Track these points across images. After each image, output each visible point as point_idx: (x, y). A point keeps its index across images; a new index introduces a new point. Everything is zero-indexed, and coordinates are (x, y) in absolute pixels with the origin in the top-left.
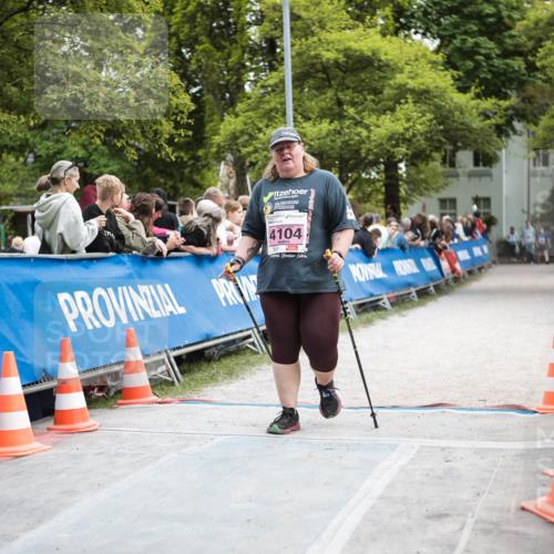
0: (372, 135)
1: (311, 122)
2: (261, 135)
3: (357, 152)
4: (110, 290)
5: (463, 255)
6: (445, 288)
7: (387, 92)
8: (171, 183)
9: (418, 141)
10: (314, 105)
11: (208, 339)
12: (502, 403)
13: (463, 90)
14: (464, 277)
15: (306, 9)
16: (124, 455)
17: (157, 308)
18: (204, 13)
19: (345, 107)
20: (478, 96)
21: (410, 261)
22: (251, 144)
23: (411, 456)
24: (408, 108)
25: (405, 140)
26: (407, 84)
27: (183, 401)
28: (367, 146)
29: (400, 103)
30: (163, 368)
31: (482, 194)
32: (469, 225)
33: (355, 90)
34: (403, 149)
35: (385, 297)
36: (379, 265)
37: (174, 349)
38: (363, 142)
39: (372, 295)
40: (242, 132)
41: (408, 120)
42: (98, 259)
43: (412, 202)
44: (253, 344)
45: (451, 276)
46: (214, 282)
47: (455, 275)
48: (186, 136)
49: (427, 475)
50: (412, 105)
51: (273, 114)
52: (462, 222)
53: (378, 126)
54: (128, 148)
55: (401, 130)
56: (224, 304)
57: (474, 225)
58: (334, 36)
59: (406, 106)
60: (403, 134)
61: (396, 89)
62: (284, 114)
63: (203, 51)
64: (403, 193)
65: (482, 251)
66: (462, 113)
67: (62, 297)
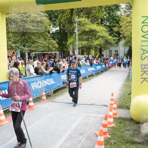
0: (94, 44)
1: (84, 41)
4: (41, 81)
5: (111, 63)
7: (97, 36)
9: (102, 45)
11: (59, 87)
13: (111, 36)
15: (83, 21)
17: (49, 83)
18: (67, 19)
19: (89, 39)
20: (113, 37)
21: (100, 66)
24: (100, 39)
27: (52, 102)
30: (50, 93)
31: (117, 50)
33: (92, 36)
35: (94, 73)
36: (94, 68)
37: (52, 90)
38: (92, 45)
39: (92, 73)
41: (100, 41)
43: (104, 51)
46: (61, 76)
49: (84, 123)
53: (95, 42)
56: (63, 80)
60: (99, 44)
63: (67, 26)
64: (103, 49)
66: (110, 40)
67: (32, 84)
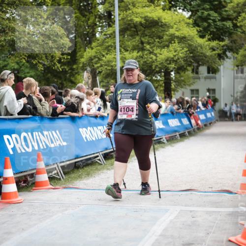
0: (158, 59)
1: (128, 52)
2: (104, 58)
3: (151, 66)
4: (30, 134)
5: (202, 117)
6: (193, 133)
7: (165, 37)
8: (60, 81)
9: (180, 61)
10: (130, 44)
11: (77, 157)
12: (220, 189)
13: (202, 37)
14: (202, 127)
16: (35, 214)
17: (52, 142)
19: (145, 45)
20: (209, 40)
21: (176, 119)
22: (99, 63)
23: (176, 215)
24: (175, 45)
25: (174, 61)
26: (175, 34)
27: (65, 188)
28: (156, 64)
29: (171, 43)
30: (56, 172)
31: (211, 87)
32: (205, 102)
33: (150, 36)
34: (173, 66)
35: (164, 137)
36: (161, 121)
37: (61, 163)
38: (154, 62)
39: (158, 136)
40: (95, 57)
41: (175, 51)
42: (24, 119)
43: (178, 91)
44: (99, 160)
45: (196, 127)
46: (80, 129)
47: (198, 126)
48: (67, 59)
49: (183, 224)
50: (177, 44)
51: (110, 48)
52: (201, 101)
53: (161, 54)
54: (39, 64)
55: (172, 56)
56: (85, 141)
57: (207, 102)
58: (140, 10)
59: (174, 45)
60: (173, 58)
61: (170, 36)
62: (115, 48)
63: (76, 17)
64: (173, 86)
65: (211, 115)
66: (201, 48)
67: (6, 137)
